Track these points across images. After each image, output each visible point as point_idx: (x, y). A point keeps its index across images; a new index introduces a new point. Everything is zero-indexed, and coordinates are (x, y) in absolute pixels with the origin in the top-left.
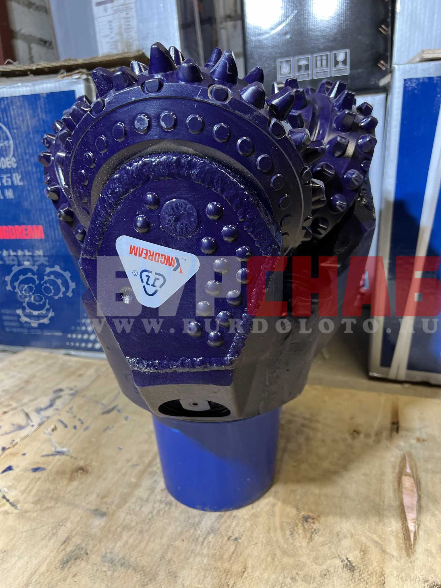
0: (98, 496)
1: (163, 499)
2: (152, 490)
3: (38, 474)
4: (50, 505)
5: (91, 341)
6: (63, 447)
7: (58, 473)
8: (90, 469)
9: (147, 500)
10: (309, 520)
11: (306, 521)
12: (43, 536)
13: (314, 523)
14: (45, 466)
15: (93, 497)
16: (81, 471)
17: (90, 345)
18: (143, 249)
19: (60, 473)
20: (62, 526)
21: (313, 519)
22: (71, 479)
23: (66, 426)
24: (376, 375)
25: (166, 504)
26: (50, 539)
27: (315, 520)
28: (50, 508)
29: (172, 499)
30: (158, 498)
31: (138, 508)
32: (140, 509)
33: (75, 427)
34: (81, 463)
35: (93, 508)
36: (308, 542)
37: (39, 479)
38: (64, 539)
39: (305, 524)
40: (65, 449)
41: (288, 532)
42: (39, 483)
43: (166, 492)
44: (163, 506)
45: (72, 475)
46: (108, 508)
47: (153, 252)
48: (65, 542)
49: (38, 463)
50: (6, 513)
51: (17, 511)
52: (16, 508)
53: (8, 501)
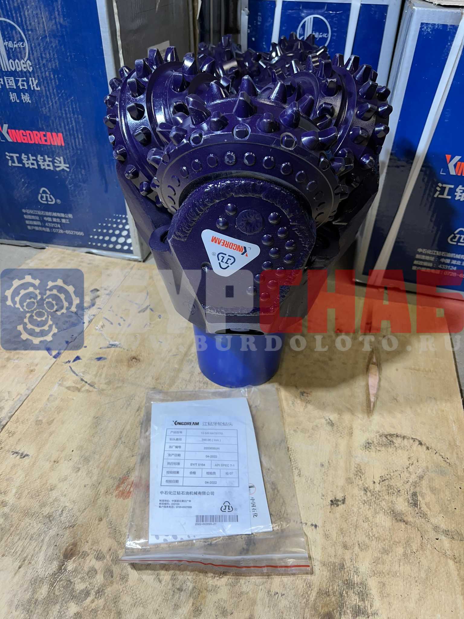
0: (153, 378)
1: (201, 380)
2: (192, 373)
3: (101, 362)
4: (119, 385)
5: (112, 243)
6: (115, 341)
7: (117, 361)
8: (141, 358)
9: (190, 381)
10: (304, 394)
11: (303, 395)
12: (122, 406)
13: (307, 396)
14: (105, 356)
15: (149, 379)
16: (134, 360)
17: (111, 246)
18: (221, 240)
19: (119, 361)
20: (132, 399)
21: (307, 393)
22: (129, 366)
23: (112, 324)
24: (357, 281)
25: (204, 383)
26: (127, 408)
27: (308, 395)
28: (120, 387)
29: (208, 379)
30: (198, 379)
31: (184, 387)
32: (186, 387)
33: (119, 324)
34: (133, 354)
35: (152, 387)
36: (304, 409)
37: (104, 366)
38: (137, 408)
39: (302, 397)
40: (117, 343)
41: (290, 402)
42: (105, 369)
43: (202, 374)
44: (202, 385)
45: (128, 363)
46: (162, 387)
47: (229, 242)
48: (138, 410)
49: (99, 354)
50: (88, 391)
51: (96, 390)
52: (94, 388)
53: (86, 382)
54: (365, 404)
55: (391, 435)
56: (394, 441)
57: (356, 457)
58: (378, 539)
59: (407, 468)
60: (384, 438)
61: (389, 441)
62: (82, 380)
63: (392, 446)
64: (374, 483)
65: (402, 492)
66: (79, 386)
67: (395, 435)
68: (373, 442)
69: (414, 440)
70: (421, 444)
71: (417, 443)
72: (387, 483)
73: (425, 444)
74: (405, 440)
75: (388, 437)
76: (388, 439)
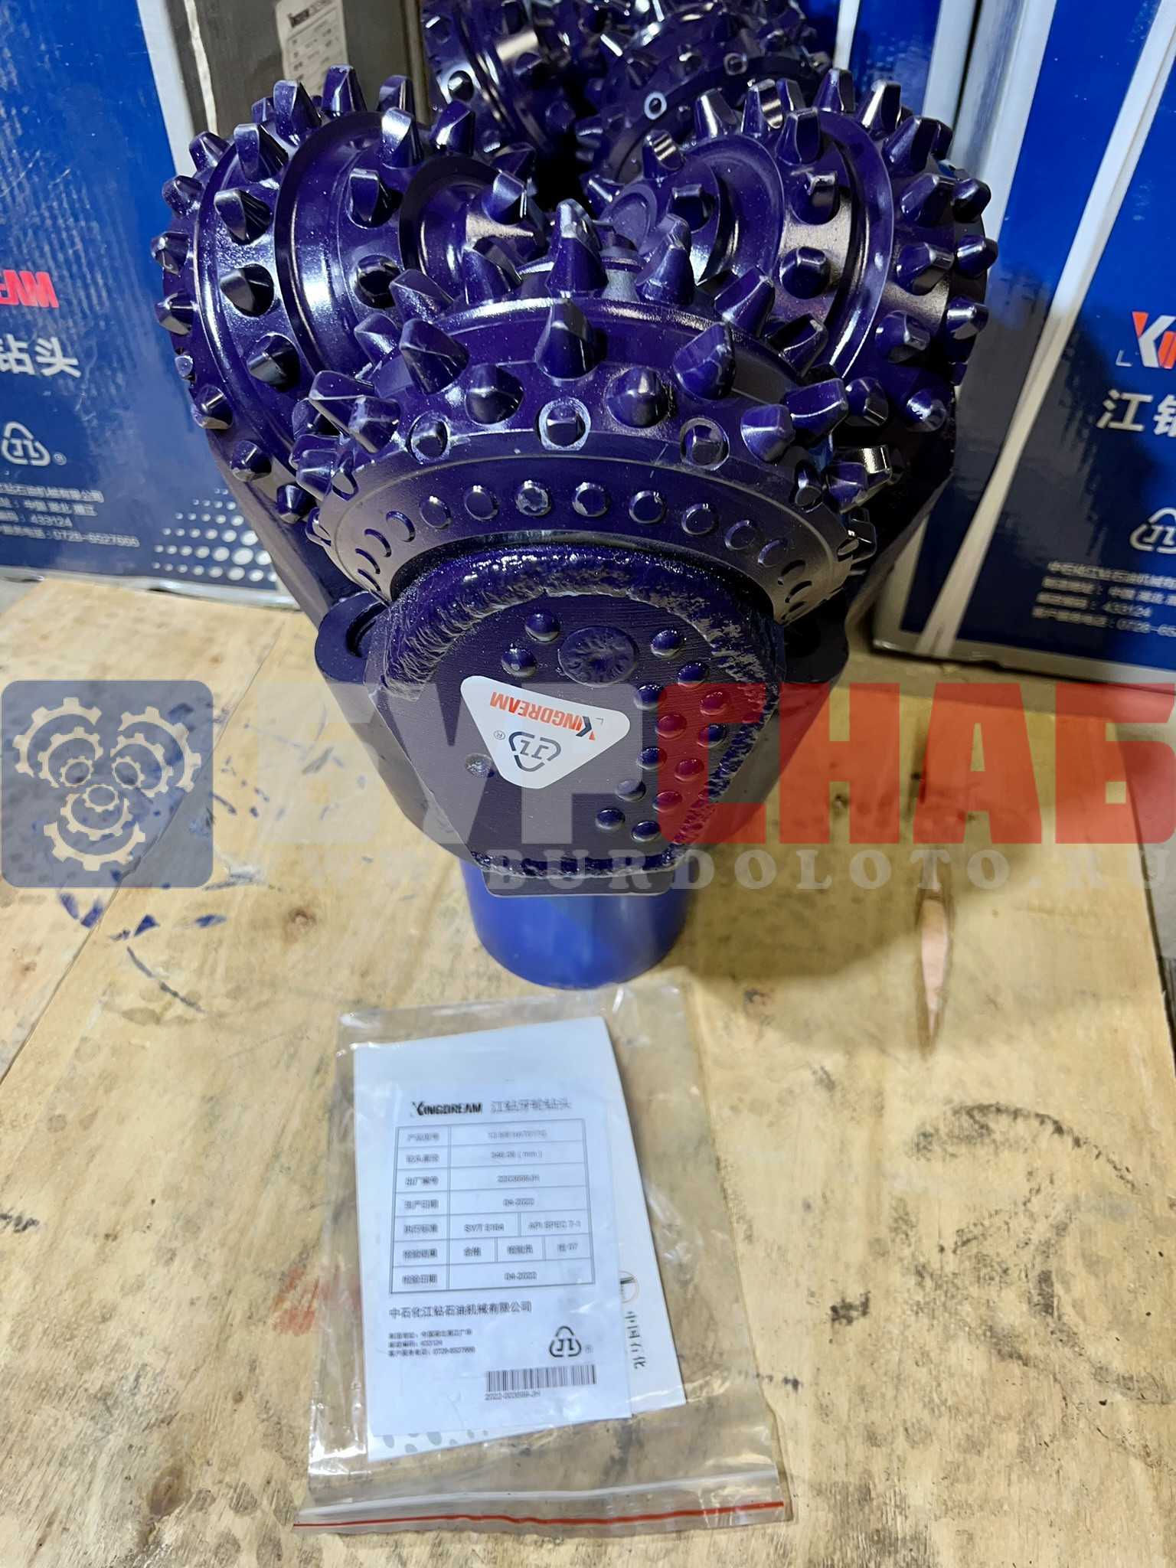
0: (353, 973)
1: (481, 970)
2: (456, 950)
3: (213, 932)
4: (264, 998)
6: (245, 864)
7: (254, 926)
8: (319, 913)
9: (452, 973)
10: (757, 998)
11: (751, 1000)
12: (274, 1062)
13: (764, 1003)
14: (221, 912)
15: (343, 975)
16: (299, 919)
18: (518, 702)
19: (258, 925)
20: (302, 1038)
21: (762, 995)
22: (289, 939)
23: (233, 811)
24: (887, 645)
25: (490, 979)
26: (288, 1067)
27: (766, 999)
28: (266, 1004)
29: (499, 967)
30: (472, 967)
31: (438, 991)
32: (442, 993)
33: (253, 811)
34: (297, 901)
35: (351, 997)
36: (756, 1042)
37: (221, 942)
38: (314, 1062)
39: (750, 1006)
40: (250, 869)
41: (720, 1024)
42: (223, 952)
43: (484, 952)
44: (484, 983)
45: (284, 928)
46: (380, 996)
47: (540, 708)
48: (318, 1071)
49: (204, 905)
50: (182, 1021)
51: (201, 1016)
52: (198, 1009)
53: (175, 994)
54: (914, 1020)
55: (983, 1109)
56: (992, 1125)
57: (894, 1177)
58: (955, 1411)
59: (1025, 1204)
60: (965, 1118)
61: (976, 1127)
62: (164, 988)
63: (987, 1140)
64: (942, 1249)
65: (1014, 1273)
66: (156, 1007)
67: (993, 1109)
68: (937, 1130)
69: (1042, 1119)
70: (1059, 1130)
71: (1050, 1127)
72: (974, 1248)
73: (1071, 1131)
74: (1020, 1120)
75: (976, 1113)
76: (976, 1122)
